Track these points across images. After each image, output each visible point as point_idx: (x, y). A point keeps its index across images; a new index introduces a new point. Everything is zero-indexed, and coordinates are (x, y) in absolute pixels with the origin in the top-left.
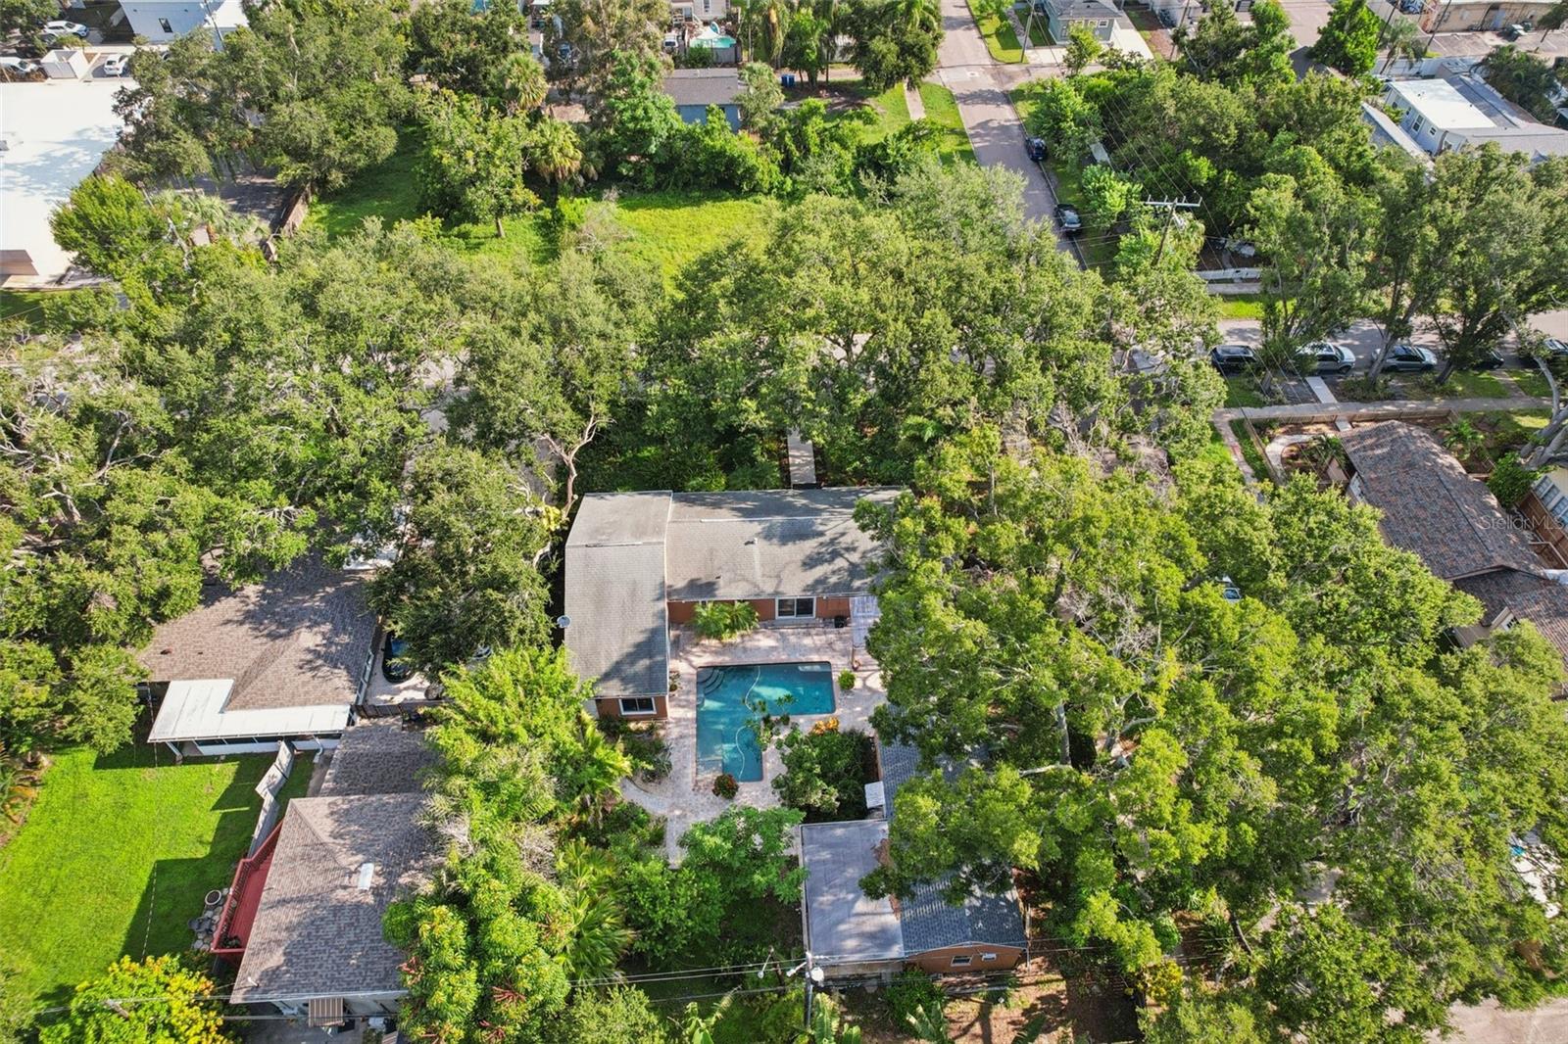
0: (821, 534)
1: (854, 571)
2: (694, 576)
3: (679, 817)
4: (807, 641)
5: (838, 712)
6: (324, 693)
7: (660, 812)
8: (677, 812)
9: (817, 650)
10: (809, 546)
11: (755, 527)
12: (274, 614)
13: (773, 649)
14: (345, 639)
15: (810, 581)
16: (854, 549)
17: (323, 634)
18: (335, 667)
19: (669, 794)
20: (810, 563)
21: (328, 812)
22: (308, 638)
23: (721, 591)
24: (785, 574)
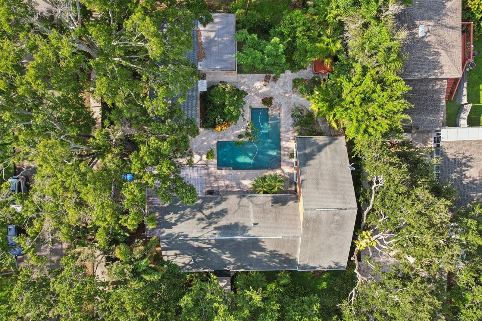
0: (216, 228)
1: (200, 208)
2: (285, 207)
3: (287, 93)
4: (227, 182)
5: (215, 142)
6: (456, 146)
7: (295, 96)
8: (287, 95)
9: (223, 177)
10: (223, 222)
11: (252, 233)
13: (244, 179)
14: (454, 176)
15: (224, 203)
16: (199, 219)
17: (466, 177)
18: (455, 159)
19: (292, 104)
20: (223, 213)
22: (473, 173)
23: (270, 199)
24: (237, 207)
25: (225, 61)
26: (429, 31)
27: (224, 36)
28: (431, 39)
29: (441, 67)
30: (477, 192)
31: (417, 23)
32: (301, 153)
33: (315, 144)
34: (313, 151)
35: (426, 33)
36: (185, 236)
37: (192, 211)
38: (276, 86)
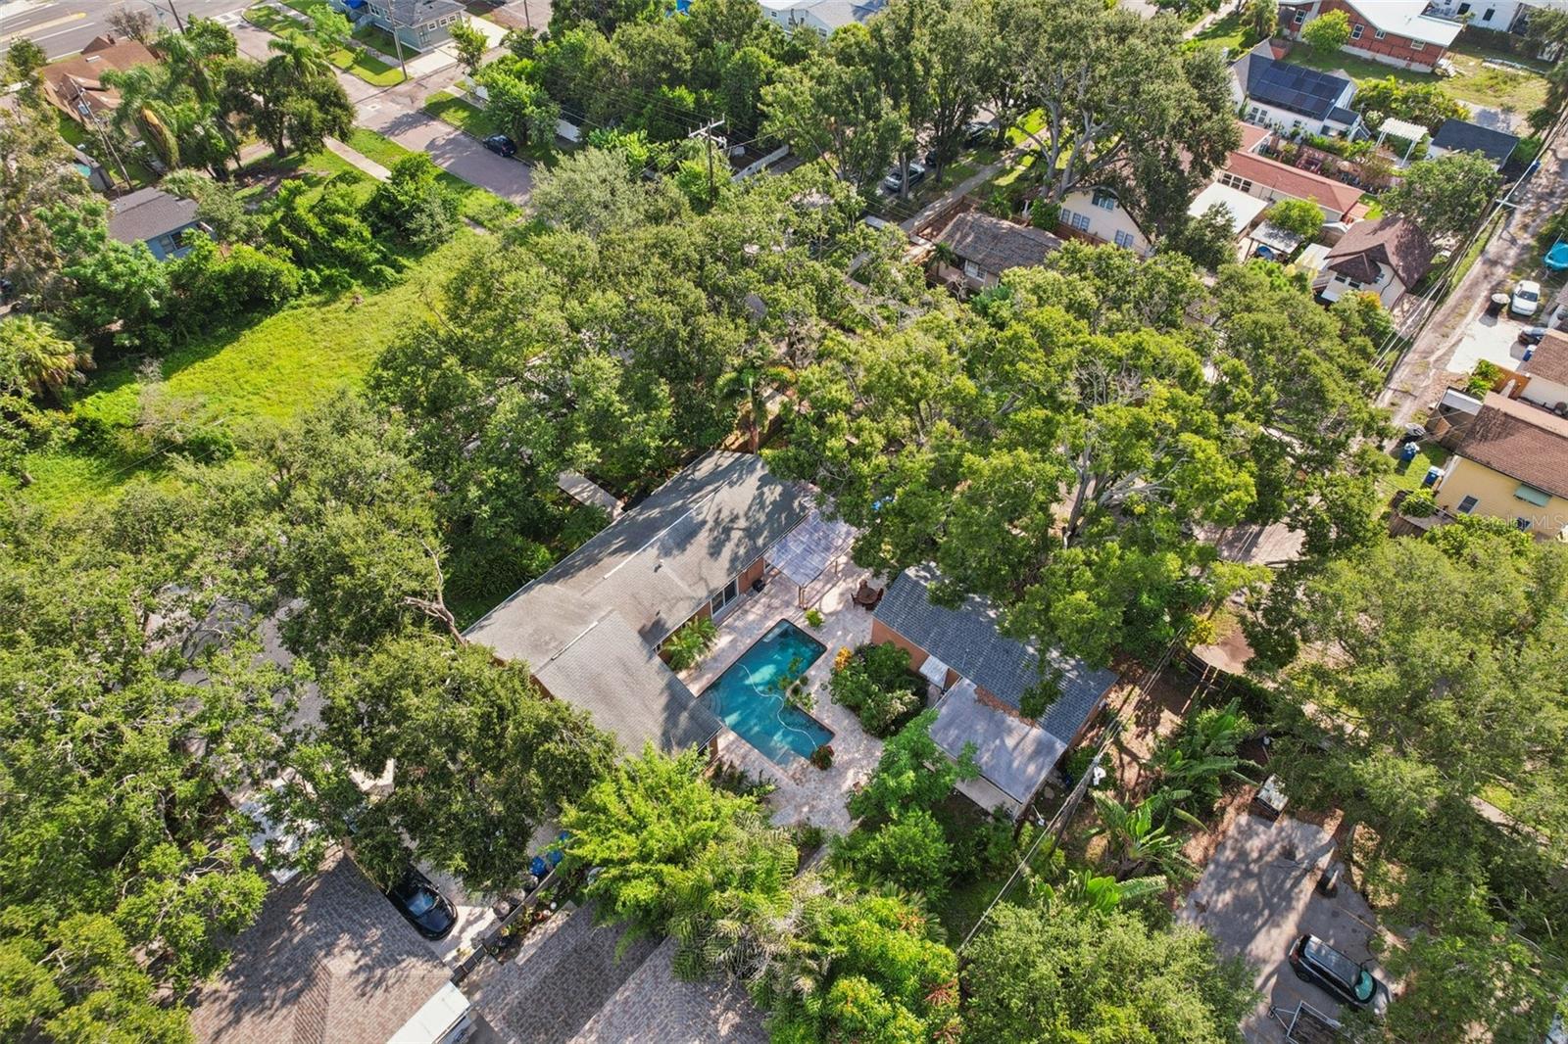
0: (704, 522)
1: (751, 533)
2: (639, 627)
5: (829, 646)
6: (414, 995)
8: (806, 809)
9: (764, 617)
10: (703, 538)
14: (374, 933)
15: (727, 565)
16: (737, 517)
17: (349, 947)
18: (398, 963)
19: (784, 803)
20: (715, 551)
23: (669, 625)
27: (993, 757)
30: (305, 939)
34: (675, 725)
36: (731, 484)
37: (756, 521)
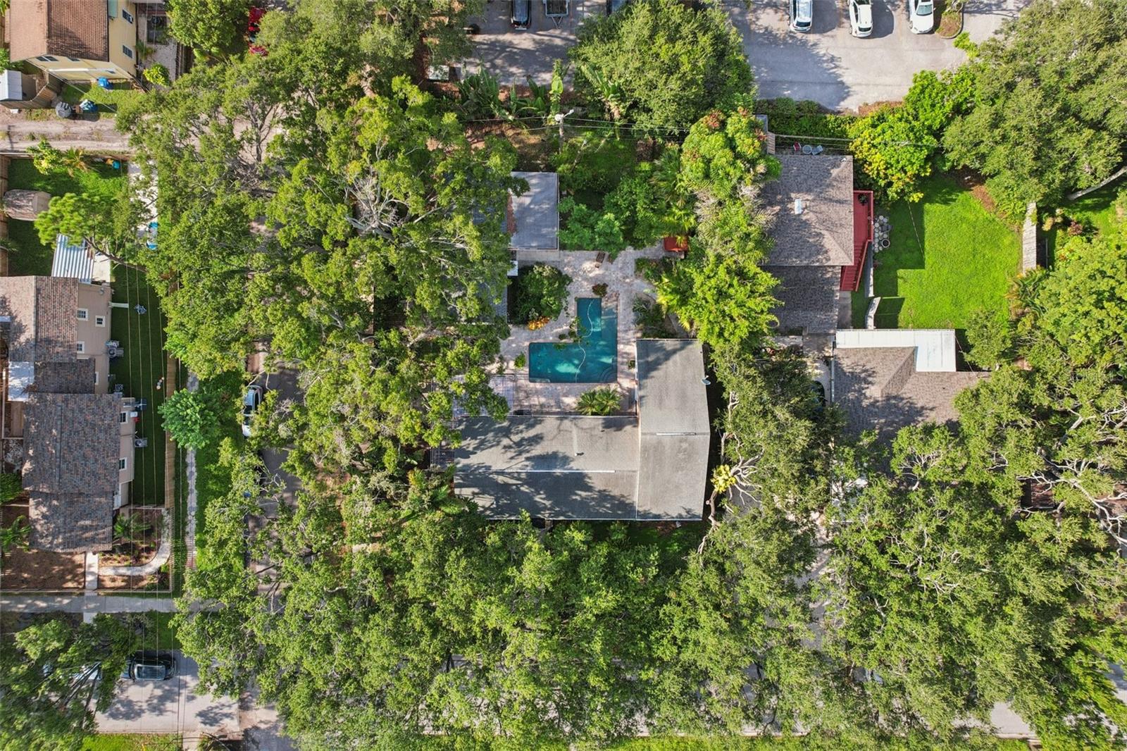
0: (527, 459)
2: (619, 433)
3: (627, 277)
4: (543, 400)
5: (527, 344)
6: (855, 355)
7: (638, 281)
9: (537, 393)
10: (537, 450)
11: (576, 466)
12: (904, 415)
13: (566, 395)
14: (851, 396)
15: (538, 427)
16: (505, 447)
19: (633, 292)
20: (538, 439)
21: (830, 253)
22: (874, 392)
23: (601, 421)
24: (555, 432)
25: (544, 236)
26: (806, 207)
27: (543, 203)
28: (810, 216)
29: (826, 252)
30: (880, 418)
31: (793, 195)
32: (641, 361)
33: (662, 349)
34: (658, 359)
35: (804, 209)
38: (612, 267)
